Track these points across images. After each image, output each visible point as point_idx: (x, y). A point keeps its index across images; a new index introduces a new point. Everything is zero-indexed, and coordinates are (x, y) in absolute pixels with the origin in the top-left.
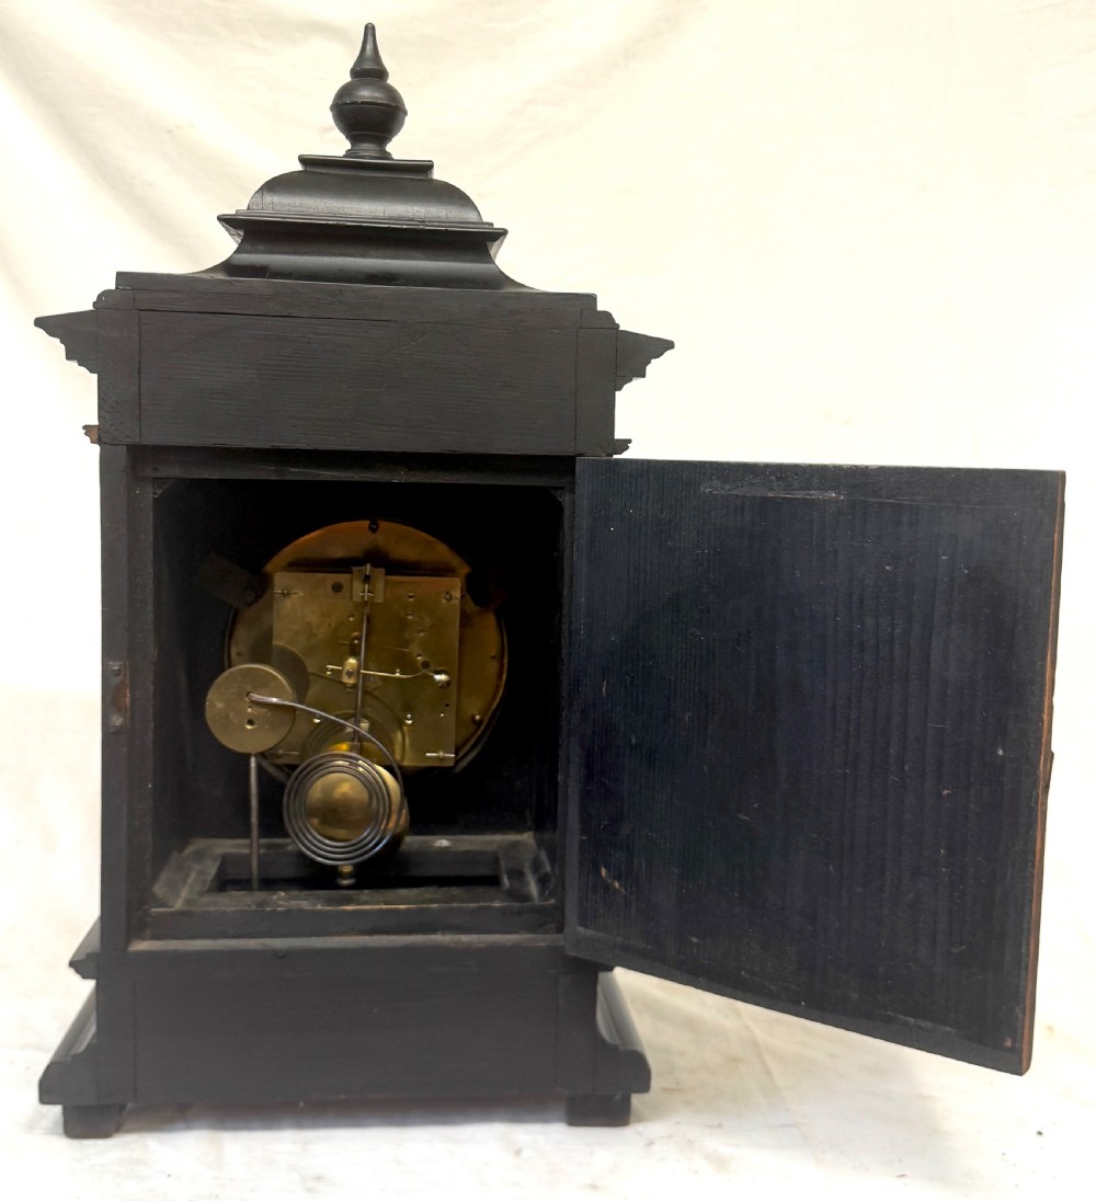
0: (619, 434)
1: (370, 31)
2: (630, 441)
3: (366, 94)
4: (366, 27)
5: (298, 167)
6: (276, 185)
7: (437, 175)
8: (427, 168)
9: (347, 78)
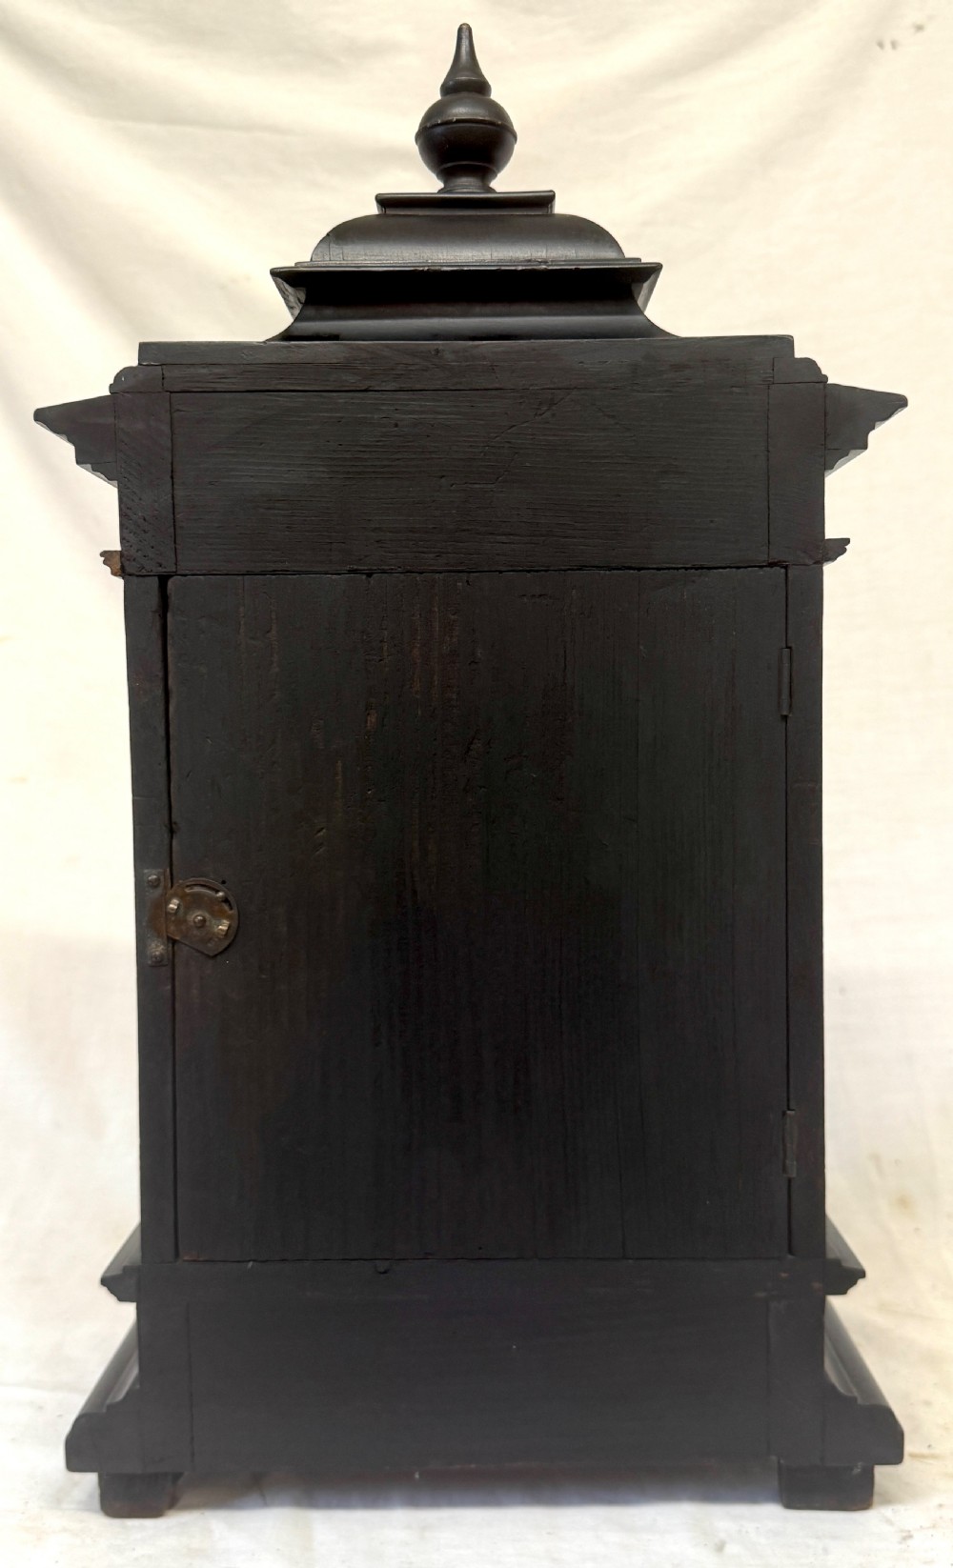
0: (832, 532)
1: (464, 33)
2: (847, 541)
3: (461, 111)
4: (460, 30)
5: (373, 209)
6: (344, 233)
7: (560, 208)
8: (545, 201)
9: (437, 97)
